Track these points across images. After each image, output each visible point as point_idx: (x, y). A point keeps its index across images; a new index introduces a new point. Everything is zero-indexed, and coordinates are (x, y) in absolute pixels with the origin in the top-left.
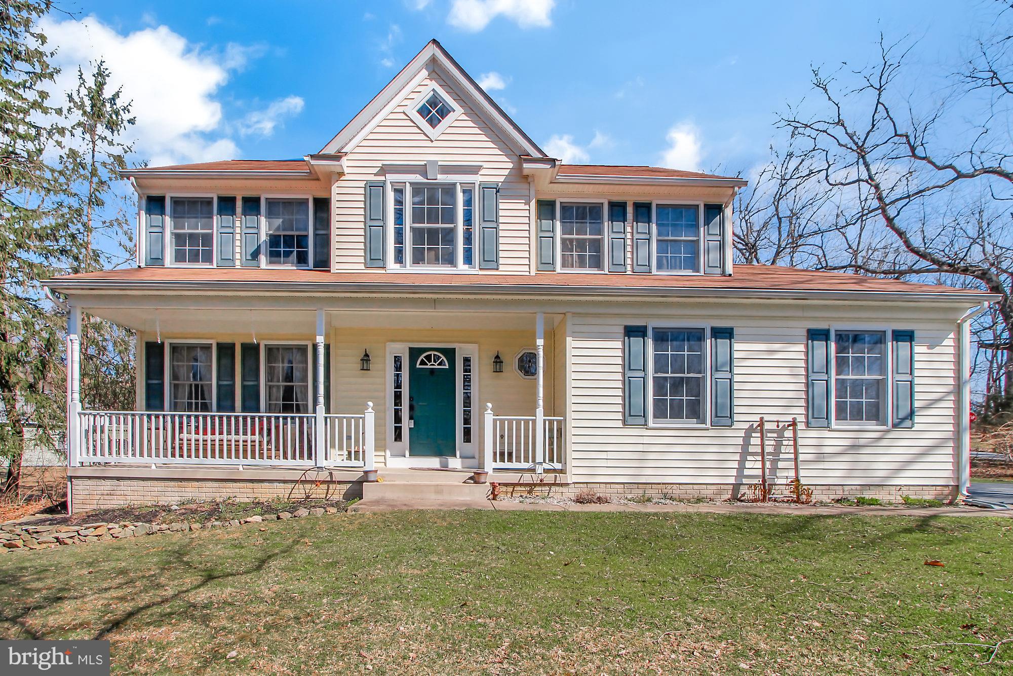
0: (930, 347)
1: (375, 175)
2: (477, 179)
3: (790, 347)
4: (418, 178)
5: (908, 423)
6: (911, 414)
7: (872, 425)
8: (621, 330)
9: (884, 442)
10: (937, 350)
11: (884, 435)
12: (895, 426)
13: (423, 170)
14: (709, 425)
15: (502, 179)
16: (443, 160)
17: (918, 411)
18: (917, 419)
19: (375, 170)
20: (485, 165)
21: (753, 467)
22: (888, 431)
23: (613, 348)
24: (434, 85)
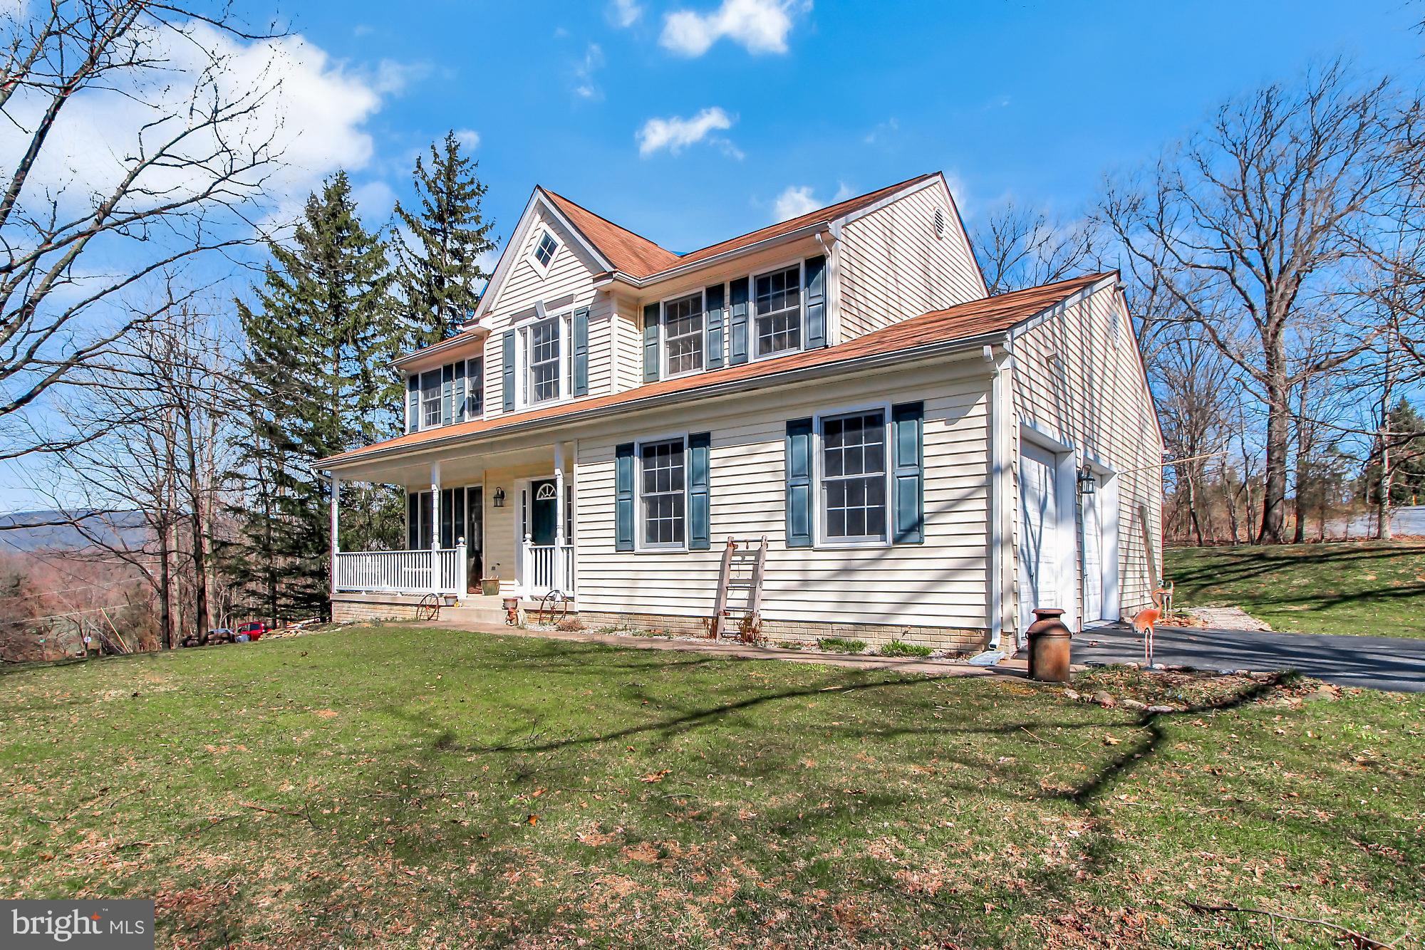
0: (949, 421)
1: (510, 325)
2: (571, 308)
3: (760, 448)
4: (534, 320)
5: (914, 537)
6: (919, 523)
7: (874, 542)
8: (614, 450)
9: (885, 565)
10: (962, 424)
11: (883, 555)
12: (897, 540)
13: (533, 312)
14: (686, 549)
15: (591, 301)
16: (545, 298)
17: (929, 519)
18: (927, 530)
19: (508, 321)
20: (576, 292)
21: (737, 598)
22: (888, 549)
23: (607, 470)
24: (544, 226)
